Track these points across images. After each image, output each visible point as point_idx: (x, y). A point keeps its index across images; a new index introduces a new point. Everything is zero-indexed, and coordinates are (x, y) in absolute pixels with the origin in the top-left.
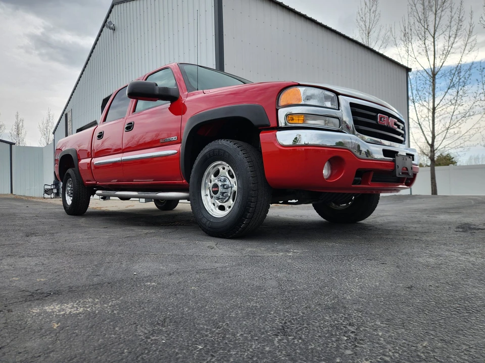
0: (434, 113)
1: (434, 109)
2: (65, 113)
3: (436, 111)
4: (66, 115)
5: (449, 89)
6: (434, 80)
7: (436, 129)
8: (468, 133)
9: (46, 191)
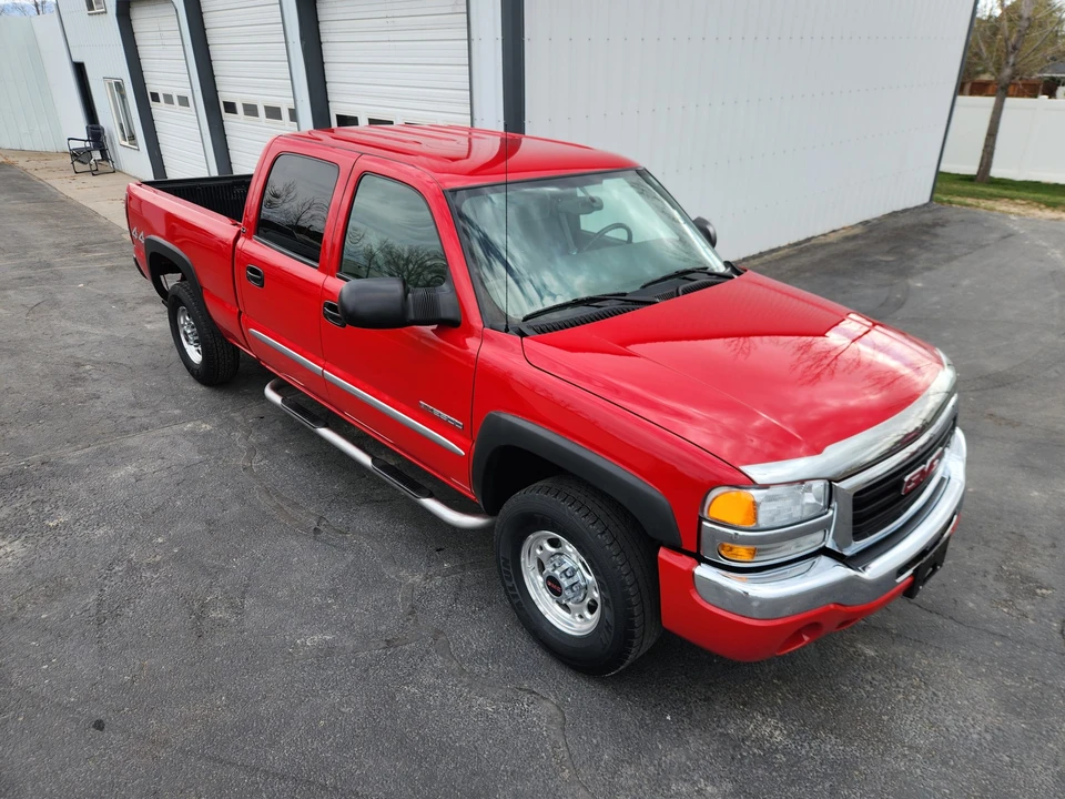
9: (77, 155)
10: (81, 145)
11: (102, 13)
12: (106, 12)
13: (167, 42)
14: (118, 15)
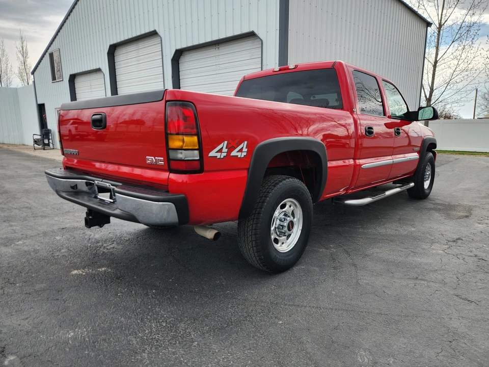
0: (435, 66)
1: (436, 62)
2: (49, 51)
3: (437, 65)
4: (51, 55)
5: (453, 42)
6: (439, 32)
7: (435, 83)
8: (465, 89)
9: (36, 142)
10: (39, 137)
11: (60, 81)
12: (63, 80)
13: (92, 90)
14: (69, 81)
